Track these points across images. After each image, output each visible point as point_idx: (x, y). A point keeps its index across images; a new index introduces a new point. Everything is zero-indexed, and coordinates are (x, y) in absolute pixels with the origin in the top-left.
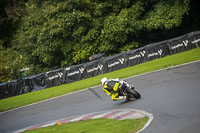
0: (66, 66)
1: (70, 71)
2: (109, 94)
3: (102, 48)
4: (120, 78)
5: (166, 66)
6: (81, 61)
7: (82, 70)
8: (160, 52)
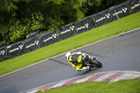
0: (7, 45)
4: (82, 52)
7: (21, 47)
8: (87, 26)
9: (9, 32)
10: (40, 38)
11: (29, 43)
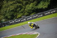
0: (15, 19)
1: (16, 21)
2: (30, 26)
3: (25, 14)
5: (43, 19)
6: (19, 18)
7: (19, 20)
8: (42, 15)
9: (17, 15)
10: (26, 18)
11: (22, 19)
